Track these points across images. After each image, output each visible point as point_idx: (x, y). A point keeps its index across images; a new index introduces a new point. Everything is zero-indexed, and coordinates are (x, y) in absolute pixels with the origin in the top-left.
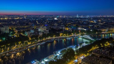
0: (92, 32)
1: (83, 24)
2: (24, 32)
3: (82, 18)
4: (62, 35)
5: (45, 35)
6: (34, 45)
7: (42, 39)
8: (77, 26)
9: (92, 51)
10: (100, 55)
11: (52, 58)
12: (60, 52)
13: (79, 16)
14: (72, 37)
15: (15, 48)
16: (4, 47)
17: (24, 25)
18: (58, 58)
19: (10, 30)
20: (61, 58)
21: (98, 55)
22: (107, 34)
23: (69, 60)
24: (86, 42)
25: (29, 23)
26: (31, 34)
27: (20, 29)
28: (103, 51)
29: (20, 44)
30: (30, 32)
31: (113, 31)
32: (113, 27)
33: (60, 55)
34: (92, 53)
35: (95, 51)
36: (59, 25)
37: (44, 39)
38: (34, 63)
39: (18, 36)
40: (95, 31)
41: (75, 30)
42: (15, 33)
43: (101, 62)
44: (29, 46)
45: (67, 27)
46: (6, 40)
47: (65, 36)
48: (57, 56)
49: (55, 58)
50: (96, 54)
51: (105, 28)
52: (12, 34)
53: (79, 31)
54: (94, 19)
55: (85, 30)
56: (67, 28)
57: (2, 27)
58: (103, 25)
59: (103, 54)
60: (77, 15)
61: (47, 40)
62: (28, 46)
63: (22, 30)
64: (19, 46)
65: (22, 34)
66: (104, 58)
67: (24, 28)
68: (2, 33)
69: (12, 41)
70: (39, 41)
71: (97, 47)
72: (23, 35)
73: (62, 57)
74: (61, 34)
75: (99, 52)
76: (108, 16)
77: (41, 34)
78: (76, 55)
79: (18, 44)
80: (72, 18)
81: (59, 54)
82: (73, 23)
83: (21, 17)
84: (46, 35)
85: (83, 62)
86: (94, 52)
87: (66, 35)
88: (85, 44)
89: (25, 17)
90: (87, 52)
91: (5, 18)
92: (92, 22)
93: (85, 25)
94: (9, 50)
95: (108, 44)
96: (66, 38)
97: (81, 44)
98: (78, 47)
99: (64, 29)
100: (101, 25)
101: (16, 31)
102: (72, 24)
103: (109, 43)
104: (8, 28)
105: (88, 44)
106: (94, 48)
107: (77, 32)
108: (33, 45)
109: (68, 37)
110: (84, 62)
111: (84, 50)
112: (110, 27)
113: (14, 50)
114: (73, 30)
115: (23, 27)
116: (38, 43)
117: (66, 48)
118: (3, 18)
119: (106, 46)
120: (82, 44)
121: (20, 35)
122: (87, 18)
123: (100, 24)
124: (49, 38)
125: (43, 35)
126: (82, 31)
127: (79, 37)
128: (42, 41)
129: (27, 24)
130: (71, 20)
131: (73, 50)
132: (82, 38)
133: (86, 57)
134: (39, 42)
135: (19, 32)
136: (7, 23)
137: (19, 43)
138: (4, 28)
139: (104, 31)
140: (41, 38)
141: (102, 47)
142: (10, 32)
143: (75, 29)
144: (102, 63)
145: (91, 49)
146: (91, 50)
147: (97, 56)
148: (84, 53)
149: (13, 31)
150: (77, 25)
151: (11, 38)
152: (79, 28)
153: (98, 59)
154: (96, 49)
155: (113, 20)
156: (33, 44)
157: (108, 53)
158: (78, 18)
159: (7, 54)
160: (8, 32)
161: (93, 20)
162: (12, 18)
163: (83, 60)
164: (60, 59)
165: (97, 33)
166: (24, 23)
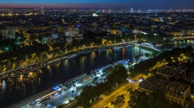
0: (157, 37)
1: (141, 24)
2: (40, 38)
3: (139, 14)
4: (105, 43)
5: (76, 43)
6: (59, 59)
7: (72, 50)
8: (132, 28)
9: (156, 69)
10: (170, 76)
11: (88, 81)
12: (103, 72)
13: (134, 9)
14: (123, 45)
15: (25, 63)
16: (7, 62)
17: (41, 26)
18: (99, 82)
19: (17, 33)
20: (103, 81)
21: (167, 76)
22: (182, 41)
23: (117, 84)
24: (147, 55)
25: (50, 22)
26: (52, 40)
27: (34, 32)
28: (175, 69)
29: (35, 57)
30: (51, 37)
31: (192, 36)
32: (192, 29)
33: (102, 75)
34: (157, 73)
35: (162, 70)
36: (101, 25)
37: (75, 50)
38: (58, 89)
39: (31, 44)
40: (162, 35)
41: (127, 34)
42: (26, 38)
43: (171, 88)
44: (49, 60)
45: (113, 29)
46: (9, 50)
47: (110, 43)
48: (96, 78)
49: (93, 82)
50: (164, 75)
51: (178, 31)
52: (21, 40)
53: (135, 36)
54: (160, 15)
55: (145, 34)
56: (115, 31)
57: (4, 28)
58: (175, 26)
59: (176, 74)
60: (132, 9)
61: (81, 50)
62: (47, 61)
63: (37, 35)
64: (33, 62)
65: (37, 40)
66: (177, 81)
67: (40, 31)
68: (3, 39)
69: (20, 53)
70: (66, 52)
71: (165, 62)
72: (40, 42)
73: (105, 80)
74: (104, 41)
75: (169, 72)
76: (184, 11)
77: (69, 41)
78: (130, 76)
79: (30, 57)
80: (122, 14)
81: (100, 74)
82: (124, 21)
83: (36, 12)
84: (79, 43)
85: (141, 88)
86: (159, 72)
87: (113, 43)
88: (144, 58)
89: (43, 13)
90: (148, 72)
91: (8, 13)
92: (157, 20)
93: (145, 25)
94: (15, 68)
95: (183, 58)
96: (112, 47)
97: (137, 57)
98: (132, 63)
99: (110, 32)
100: (172, 25)
101: (28, 36)
102: (123, 23)
103: (186, 55)
104: (14, 31)
105: (150, 57)
106: (159, 65)
107: (132, 37)
108: (56, 60)
109: (117, 46)
110: (144, 88)
111: (142, 67)
112: (187, 29)
113: (23, 67)
114: (124, 34)
115: (38, 28)
116: (64, 56)
117: (112, 64)
118: (5, 13)
119: (181, 61)
120: (139, 58)
121: (35, 43)
122: (149, 14)
123: (170, 23)
124: (84, 47)
125: (72, 43)
126: (140, 36)
127: (134, 46)
128: (72, 53)
129: (46, 24)
130: (120, 17)
131: (124, 68)
132: (139, 47)
133: (147, 79)
134: (67, 55)
135: (32, 38)
136: (11, 22)
137: (33, 57)
138: (7, 31)
139: (177, 36)
140: (69, 47)
141: (174, 63)
142: (16, 37)
143: (127, 32)
144: (174, 90)
145: (155, 65)
146: (155, 67)
147: (165, 78)
148: (143, 73)
149: (22, 35)
150: (130, 26)
151: (19, 48)
152: (135, 31)
153: (167, 84)
154: (164, 66)
155: (193, 17)
156: (57, 57)
157: (183, 72)
158: (132, 14)
159: (12, 75)
160: (14, 37)
161: (158, 16)
162: (20, 13)
163: (141, 84)
164: (102, 83)
165: (164, 39)
166: (41, 22)
